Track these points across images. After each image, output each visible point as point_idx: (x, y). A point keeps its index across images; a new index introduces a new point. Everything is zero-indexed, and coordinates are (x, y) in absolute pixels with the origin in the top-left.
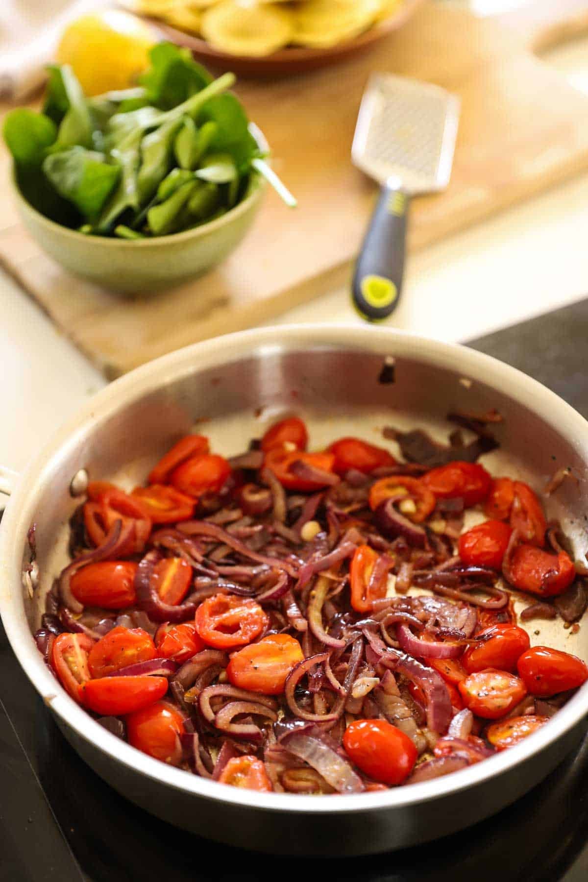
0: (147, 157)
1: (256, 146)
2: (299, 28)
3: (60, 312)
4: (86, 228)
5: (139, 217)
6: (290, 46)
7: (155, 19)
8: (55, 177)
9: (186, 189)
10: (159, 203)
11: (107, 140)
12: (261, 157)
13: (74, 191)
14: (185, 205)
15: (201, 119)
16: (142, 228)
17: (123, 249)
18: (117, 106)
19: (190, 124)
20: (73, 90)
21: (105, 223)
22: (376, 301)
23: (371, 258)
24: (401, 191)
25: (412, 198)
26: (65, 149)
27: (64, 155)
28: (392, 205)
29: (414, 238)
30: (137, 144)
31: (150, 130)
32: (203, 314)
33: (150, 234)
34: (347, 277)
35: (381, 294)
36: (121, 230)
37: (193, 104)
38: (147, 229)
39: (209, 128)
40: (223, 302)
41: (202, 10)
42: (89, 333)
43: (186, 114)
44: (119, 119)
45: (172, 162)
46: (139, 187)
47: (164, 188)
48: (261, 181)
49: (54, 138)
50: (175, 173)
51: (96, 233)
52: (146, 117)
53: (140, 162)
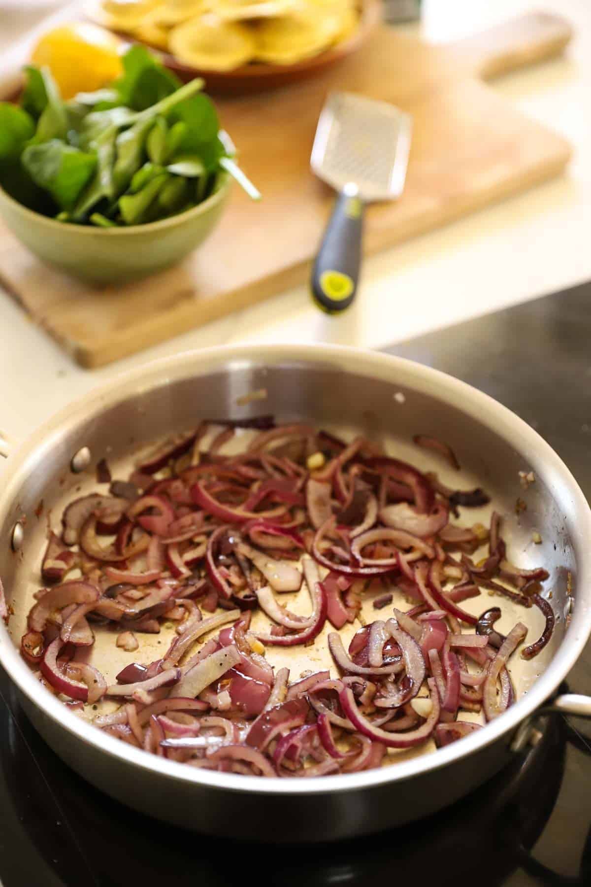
0: (122, 152)
1: (222, 148)
2: (262, 46)
3: (33, 300)
4: (63, 216)
5: (114, 207)
6: (253, 63)
7: (123, 34)
8: (33, 168)
9: (157, 182)
10: (133, 194)
11: (83, 137)
12: (229, 157)
13: (52, 181)
14: (156, 198)
15: (172, 119)
16: (116, 217)
17: (96, 236)
18: (91, 108)
19: (162, 124)
20: (52, 88)
21: (79, 213)
22: (335, 295)
23: (330, 256)
24: (357, 198)
25: (369, 205)
26: (42, 141)
27: (43, 147)
28: (349, 209)
29: (370, 242)
30: (111, 140)
31: (124, 128)
32: (169, 305)
33: (122, 223)
34: (307, 274)
35: (339, 288)
36: (96, 218)
37: (164, 105)
38: (119, 219)
39: (179, 128)
40: (189, 295)
41: (169, 28)
42: (60, 320)
43: (158, 115)
44: (95, 117)
45: (144, 157)
46: (114, 179)
47: (138, 179)
48: (228, 179)
49: (32, 132)
50: (148, 167)
51: (71, 221)
52: (120, 116)
53: (115, 157)
